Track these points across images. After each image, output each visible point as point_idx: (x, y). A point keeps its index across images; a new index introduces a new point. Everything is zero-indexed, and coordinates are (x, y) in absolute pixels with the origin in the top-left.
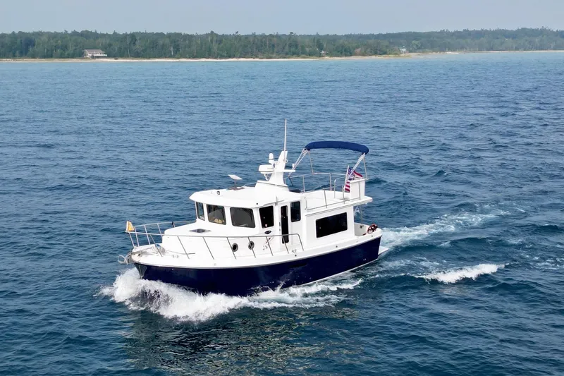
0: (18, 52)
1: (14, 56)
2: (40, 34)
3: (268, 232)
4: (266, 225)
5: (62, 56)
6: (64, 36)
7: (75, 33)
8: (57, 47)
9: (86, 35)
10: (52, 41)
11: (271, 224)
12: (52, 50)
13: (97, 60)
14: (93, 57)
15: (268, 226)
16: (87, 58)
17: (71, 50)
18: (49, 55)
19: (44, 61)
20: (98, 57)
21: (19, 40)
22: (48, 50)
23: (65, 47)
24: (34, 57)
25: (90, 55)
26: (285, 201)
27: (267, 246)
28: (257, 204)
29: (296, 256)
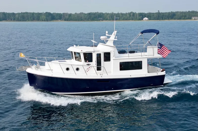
0: (170, 18)
1: (169, 19)
2: (178, 12)
3: (88, 65)
4: (88, 61)
5: (184, 19)
6: (185, 13)
7: (189, 12)
8: (183, 16)
9: (193, 12)
10: (181, 14)
11: (91, 60)
12: (181, 17)
13: (196, 20)
14: (195, 19)
15: (88, 62)
16: (193, 19)
17: (187, 17)
18: (180, 19)
19: (178, 20)
20: (196, 19)
21: (171, 14)
22: (180, 17)
23: (185, 16)
24: (175, 19)
25: (194, 18)
26: (100, 51)
27: (88, 71)
28: (82, 51)
29: (101, 77)
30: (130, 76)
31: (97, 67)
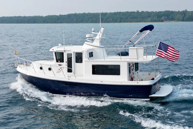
3: (60, 65)
4: (59, 61)
11: (62, 61)
26: (71, 51)
27: (59, 71)
28: (53, 50)
29: (69, 79)
30: (102, 82)
31: (68, 69)
